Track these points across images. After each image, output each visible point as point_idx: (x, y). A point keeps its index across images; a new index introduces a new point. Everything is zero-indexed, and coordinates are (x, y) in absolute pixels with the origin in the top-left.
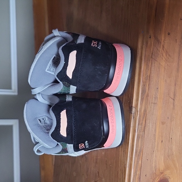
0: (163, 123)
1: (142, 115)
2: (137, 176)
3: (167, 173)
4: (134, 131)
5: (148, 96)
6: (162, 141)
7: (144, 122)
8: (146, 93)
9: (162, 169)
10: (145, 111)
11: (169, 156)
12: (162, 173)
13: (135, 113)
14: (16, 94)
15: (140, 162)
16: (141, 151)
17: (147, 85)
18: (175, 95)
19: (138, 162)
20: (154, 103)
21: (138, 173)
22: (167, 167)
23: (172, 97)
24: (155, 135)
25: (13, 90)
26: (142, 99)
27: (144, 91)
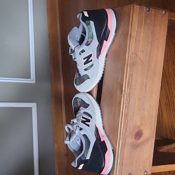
0: (139, 100)
1: (128, 95)
2: (125, 128)
3: (142, 127)
4: (124, 104)
5: (131, 85)
6: (139, 110)
7: (129, 99)
8: (130, 83)
9: (139, 125)
10: (129, 93)
11: (143, 118)
12: (139, 127)
13: (124, 94)
14: (34, 82)
15: (127, 120)
16: (127, 114)
17: (131, 79)
18: (146, 85)
19: (125, 120)
20: (134, 89)
21: (125, 126)
22: (142, 124)
23: (145, 85)
24: (135, 106)
25: (31, 79)
26: (128, 86)
27: (129, 82)
